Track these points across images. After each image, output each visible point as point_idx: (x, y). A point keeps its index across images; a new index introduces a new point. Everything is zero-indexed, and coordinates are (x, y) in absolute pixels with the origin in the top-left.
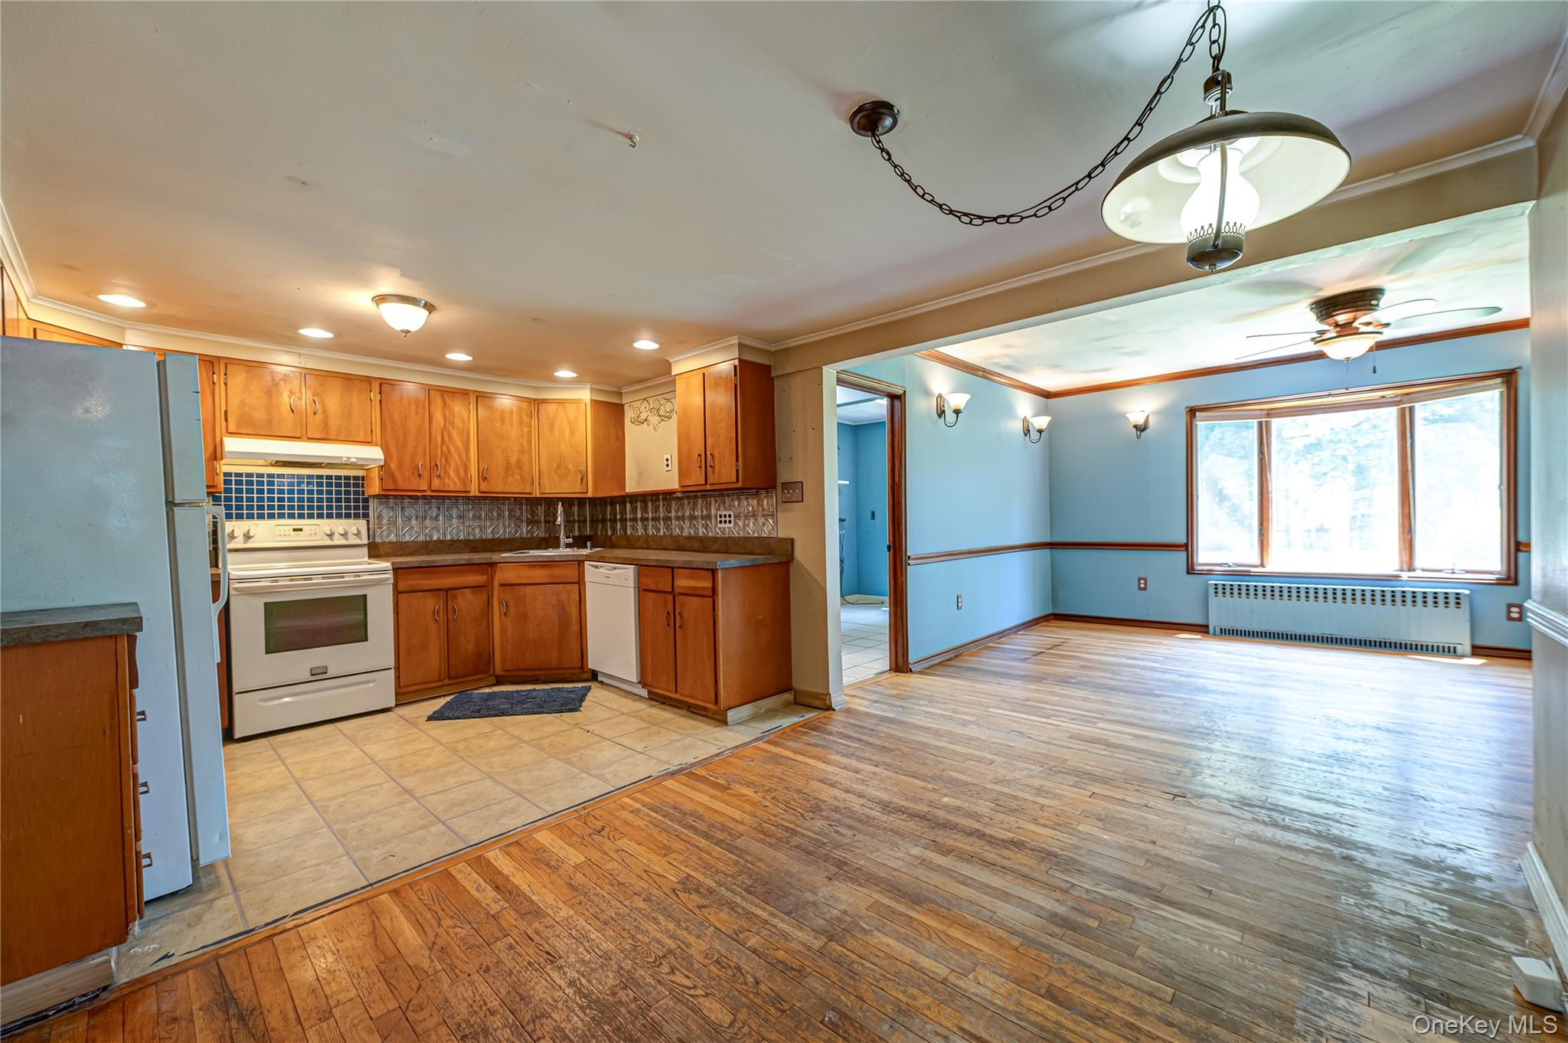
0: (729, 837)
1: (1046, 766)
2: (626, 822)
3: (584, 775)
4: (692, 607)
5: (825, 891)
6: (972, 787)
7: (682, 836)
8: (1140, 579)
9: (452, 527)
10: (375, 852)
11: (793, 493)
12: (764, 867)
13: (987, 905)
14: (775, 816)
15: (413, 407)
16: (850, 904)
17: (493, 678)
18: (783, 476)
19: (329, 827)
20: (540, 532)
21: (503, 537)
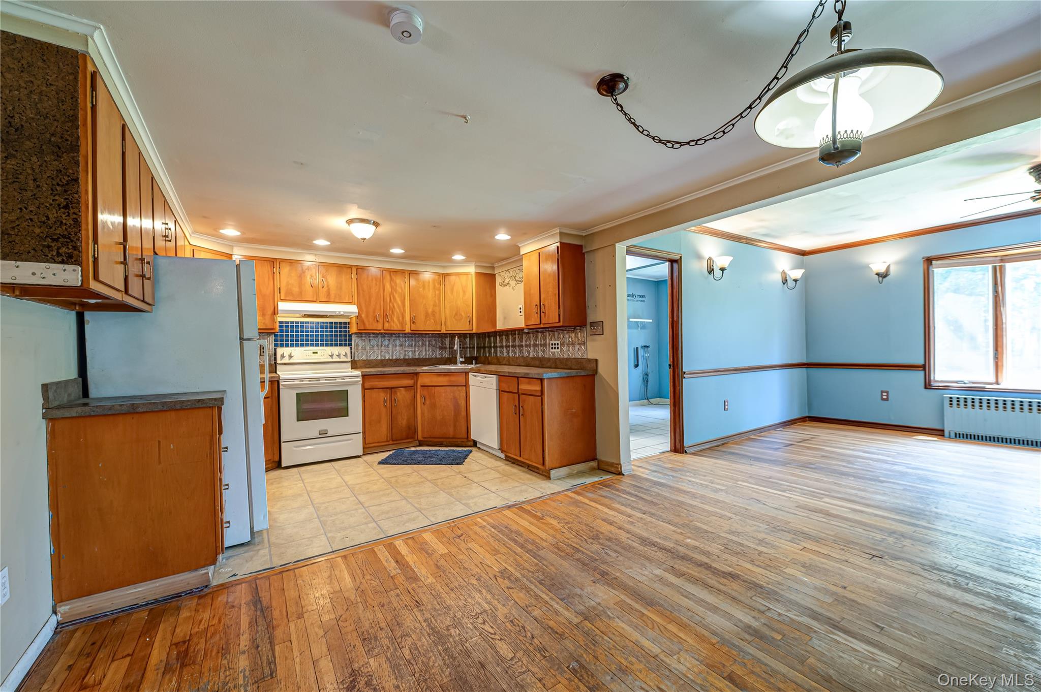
0: (536, 549)
1: (771, 525)
2: (476, 533)
3: (458, 503)
4: (530, 403)
5: (589, 589)
6: (710, 535)
7: (507, 545)
8: (882, 392)
9: (395, 351)
10: (339, 534)
11: (597, 329)
12: (553, 569)
13: (700, 614)
14: (568, 539)
15: (374, 282)
16: (603, 600)
17: (417, 442)
18: (591, 318)
19: (319, 519)
20: (447, 355)
21: (425, 357)
